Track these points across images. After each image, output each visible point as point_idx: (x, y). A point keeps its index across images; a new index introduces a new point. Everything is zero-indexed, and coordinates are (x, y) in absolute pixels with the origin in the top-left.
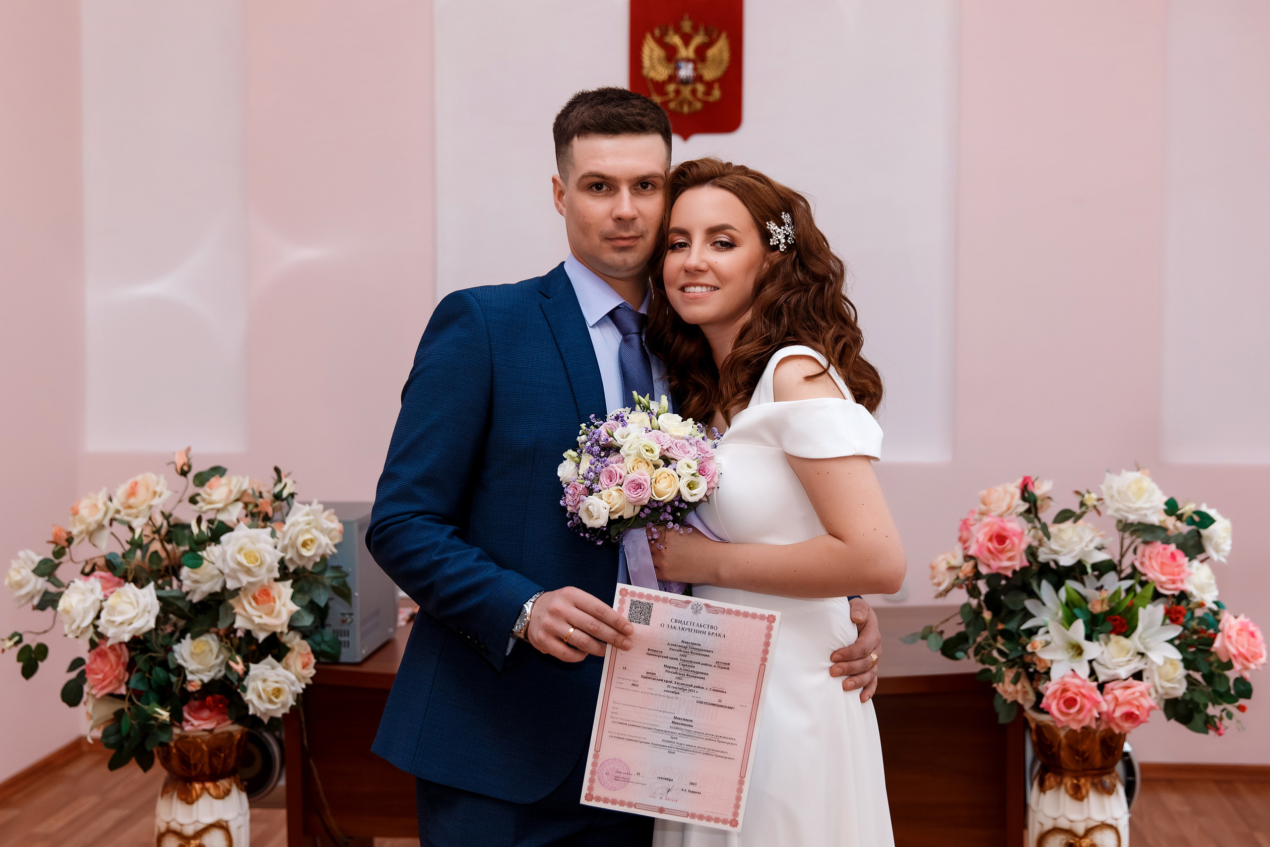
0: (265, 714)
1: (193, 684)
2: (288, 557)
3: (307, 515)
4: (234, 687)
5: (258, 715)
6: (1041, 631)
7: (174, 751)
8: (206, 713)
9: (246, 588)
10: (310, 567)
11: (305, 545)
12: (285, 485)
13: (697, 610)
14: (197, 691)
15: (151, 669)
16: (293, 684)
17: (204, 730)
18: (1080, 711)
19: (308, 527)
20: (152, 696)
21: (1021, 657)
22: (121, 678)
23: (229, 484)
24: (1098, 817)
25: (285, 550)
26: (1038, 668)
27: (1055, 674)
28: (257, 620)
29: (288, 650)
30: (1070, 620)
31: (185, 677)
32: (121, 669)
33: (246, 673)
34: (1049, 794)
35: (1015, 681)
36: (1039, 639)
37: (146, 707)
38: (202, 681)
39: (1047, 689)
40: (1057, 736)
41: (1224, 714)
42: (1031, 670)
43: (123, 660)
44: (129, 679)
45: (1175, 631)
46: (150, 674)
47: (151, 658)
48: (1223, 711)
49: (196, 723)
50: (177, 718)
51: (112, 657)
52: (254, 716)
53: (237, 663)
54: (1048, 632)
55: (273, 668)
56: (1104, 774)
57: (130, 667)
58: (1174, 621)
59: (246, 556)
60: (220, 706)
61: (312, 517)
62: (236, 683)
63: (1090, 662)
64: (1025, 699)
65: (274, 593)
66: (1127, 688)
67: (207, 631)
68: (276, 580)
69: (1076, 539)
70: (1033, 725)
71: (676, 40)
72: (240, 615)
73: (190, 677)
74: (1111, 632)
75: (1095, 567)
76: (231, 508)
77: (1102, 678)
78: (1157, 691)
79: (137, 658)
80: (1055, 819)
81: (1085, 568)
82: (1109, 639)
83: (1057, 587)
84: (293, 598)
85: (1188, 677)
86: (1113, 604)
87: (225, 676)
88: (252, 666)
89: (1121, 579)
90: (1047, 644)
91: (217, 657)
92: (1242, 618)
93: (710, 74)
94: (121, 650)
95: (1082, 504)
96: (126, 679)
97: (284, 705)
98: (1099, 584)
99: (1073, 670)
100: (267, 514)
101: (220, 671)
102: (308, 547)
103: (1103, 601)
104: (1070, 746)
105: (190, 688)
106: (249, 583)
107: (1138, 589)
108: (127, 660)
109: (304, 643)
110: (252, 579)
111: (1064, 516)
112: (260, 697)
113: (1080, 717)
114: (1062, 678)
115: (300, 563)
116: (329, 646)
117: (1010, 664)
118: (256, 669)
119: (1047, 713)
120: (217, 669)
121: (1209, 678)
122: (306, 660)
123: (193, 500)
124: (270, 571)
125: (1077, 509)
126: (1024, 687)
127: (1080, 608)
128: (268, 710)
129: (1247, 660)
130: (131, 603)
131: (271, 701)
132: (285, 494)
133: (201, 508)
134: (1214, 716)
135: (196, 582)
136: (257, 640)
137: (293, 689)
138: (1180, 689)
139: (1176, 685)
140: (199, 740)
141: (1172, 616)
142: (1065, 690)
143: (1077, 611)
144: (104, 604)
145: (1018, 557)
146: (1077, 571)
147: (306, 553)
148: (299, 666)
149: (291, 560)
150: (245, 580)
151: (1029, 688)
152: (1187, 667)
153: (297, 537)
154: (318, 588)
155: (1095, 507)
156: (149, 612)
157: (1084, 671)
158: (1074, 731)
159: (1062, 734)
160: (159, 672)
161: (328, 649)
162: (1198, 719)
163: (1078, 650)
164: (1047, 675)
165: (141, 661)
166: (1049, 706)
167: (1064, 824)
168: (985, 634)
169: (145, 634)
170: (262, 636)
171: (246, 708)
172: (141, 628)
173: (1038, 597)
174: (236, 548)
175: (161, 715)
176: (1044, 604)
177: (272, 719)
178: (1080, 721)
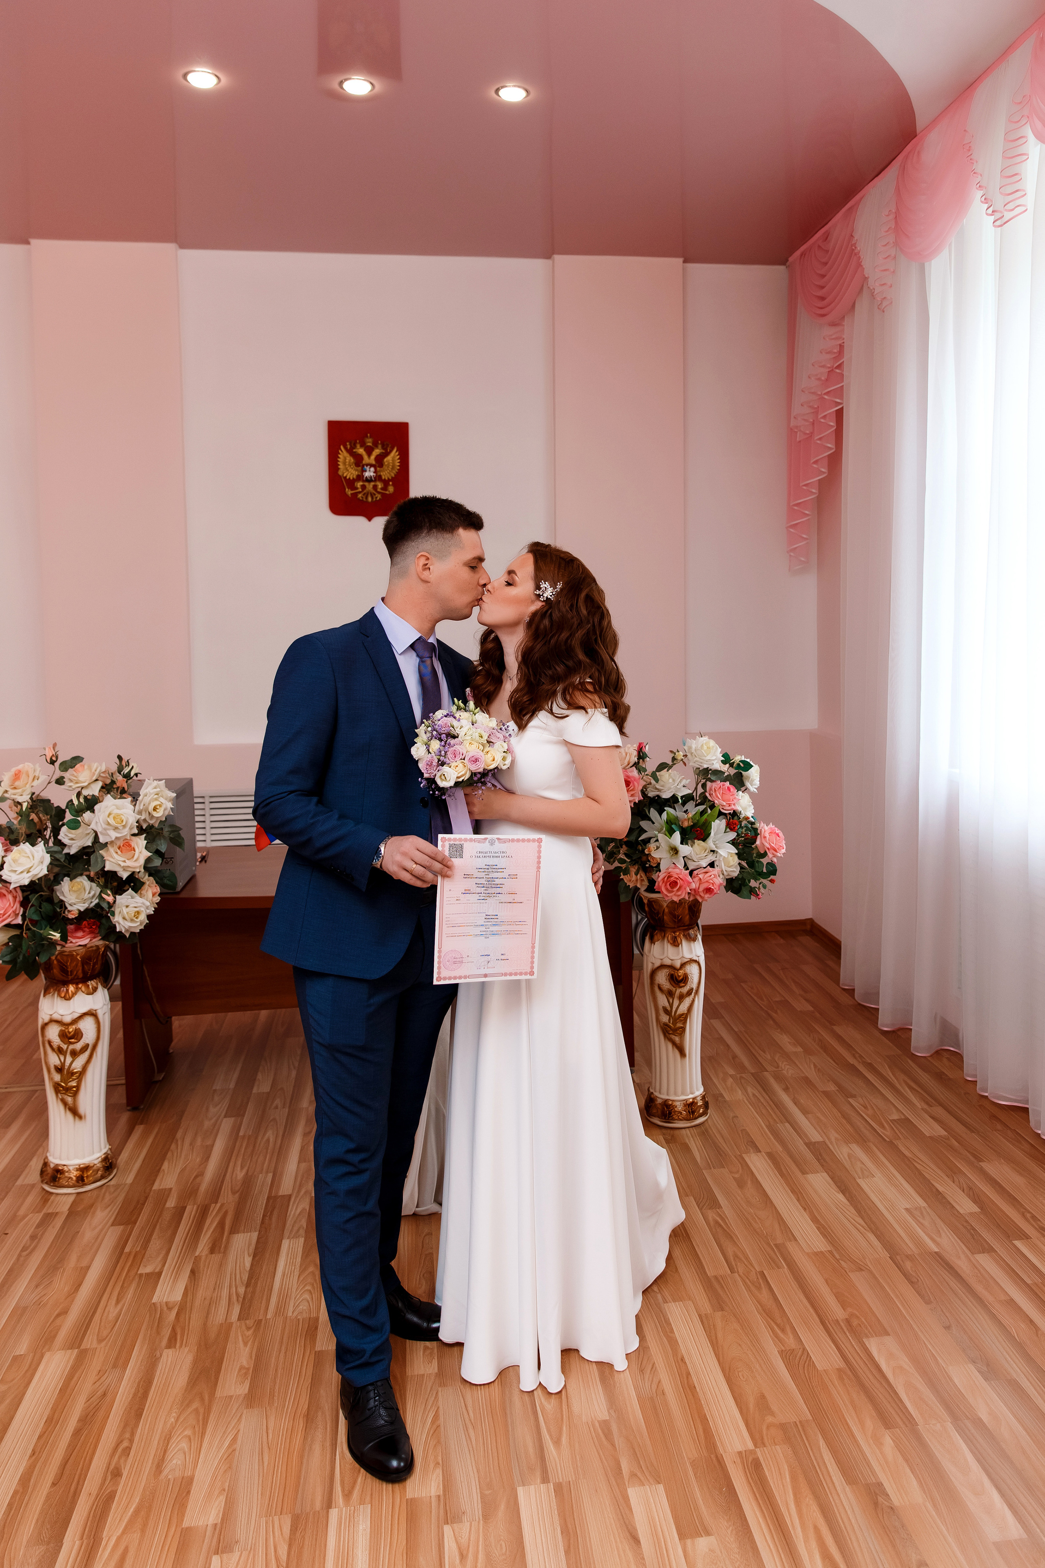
0: (127, 930)
1: (72, 913)
2: (143, 818)
3: (155, 788)
4: (104, 913)
5: (123, 932)
6: (653, 840)
7: (55, 962)
8: (80, 934)
9: (112, 842)
10: (156, 825)
11: (155, 809)
12: (133, 767)
13: (492, 843)
14: (76, 918)
15: (41, 903)
16: (147, 908)
17: (80, 946)
18: (678, 890)
19: (157, 796)
20: (44, 923)
21: (640, 858)
22: (17, 912)
23: (90, 768)
24: (688, 956)
25: (140, 813)
26: (652, 864)
27: (663, 867)
28: (123, 864)
29: (143, 884)
30: (671, 832)
31: (66, 908)
32: (17, 905)
33: (115, 902)
34: (658, 944)
35: (636, 874)
36: (652, 845)
37: (41, 932)
38: (79, 911)
39: (659, 876)
40: (661, 906)
41: (761, 885)
42: (647, 865)
43: (18, 899)
44: (24, 913)
45: (732, 835)
46: (40, 908)
47: (41, 896)
48: (760, 884)
49: (74, 941)
50: (64, 938)
51: (10, 897)
52: (120, 932)
53: (109, 895)
54: (657, 840)
55: (132, 898)
56: (690, 929)
57: (24, 904)
58: (732, 830)
59: (114, 818)
60: (94, 927)
61: (158, 790)
62: (107, 910)
63: (684, 857)
64: (641, 885)
65: (133, 844)
66: (707, 872)
67: (81, 875)
68: (134, 835)
69: (671, 781)
70: (646, 901)
71: (361, 451)
72: (108, 860)
73: (69, 908)
74: (695, 839)
75: (682, 797)
76: (93, 786)
77: (691, 868)
78: (723, 874)
79: (30, 897)
80: (661, 959)
81: (677, 798)
82: (694, 843)
83: (660, 813)
84: (146, 848)
85: (739, 864)
86: (695, 821)
87: (97, 905)
88: (117, 897)
89: (696, 805)
90: (658, 848)
91: (89, 893)
92: (771, 825)
93: (386, 474)
94: (17, 892)
95: (674, 759)
96: (21, 913)
97: (141, 924)
98: (685, 809)
99: (674, 863)
100: (124, 788)
101: (91, 902)
102: (158, 810)
103: (689, 819)
104: (670, 913)
105: (71, 916)
106: (117, 838)
107: (709, 811)
108: (22, 899)
109: (151, 878)
110: (119, 835)
111: (662, 766)
112: (124, 918)
113: (679, 893)
114: (667, 869)
115: (151, 822)
116: (169, 880)
117: (634, 862)
118: (122, 899)
119: (659, 892)
120: (90, 901)
121: (751, 864)
122: (155, 890)
123: (60, 781)
124: (131, 828)
125: (670, 763)
126: (641, 877)
127: (676, 824)
128: (130, 927)
129: (776, 851)
130: (28, 857)
131: (132, 920)
132: (132, 774)
133: (70, 786)
134: (755, 887)
135: (72, 839)
136: (122, 878)
137: (148, 911)
138: (735, 872)
139: (735, 870)
140: (75, 953)
141: (730, 826)
142: (670, 877)
143: (673, 826)
144: (4, 859)
145: (637, 795)
146: (672, 801)
147: (155, 814)
148: (150, 895)
149: (145, 820)
150: (113, 835)
151: (644, 878)
152: (739, 858)
153: (149, 804)
154: (160, 840)
155: (682, 760)
156: (42, 863)
157: (681, 865)
158: (675, 902)
159: (665, 905)
160: (46, 907)
161: (168, 882)
162: (745, 891)
163: (675, 851)
164: (658, 868)
165: (33, 899)
166: (659, 887)
167: (667, 962)
168: (612, 845)
169: (39, 879)
170: (125, 875)
171: (115, 927)
172: (36, 875)
173: (650, 819)
174: (107, 813)
175: (55, 936)
176: (653, 823)
177: (132, 934)
178: (679, 896)
